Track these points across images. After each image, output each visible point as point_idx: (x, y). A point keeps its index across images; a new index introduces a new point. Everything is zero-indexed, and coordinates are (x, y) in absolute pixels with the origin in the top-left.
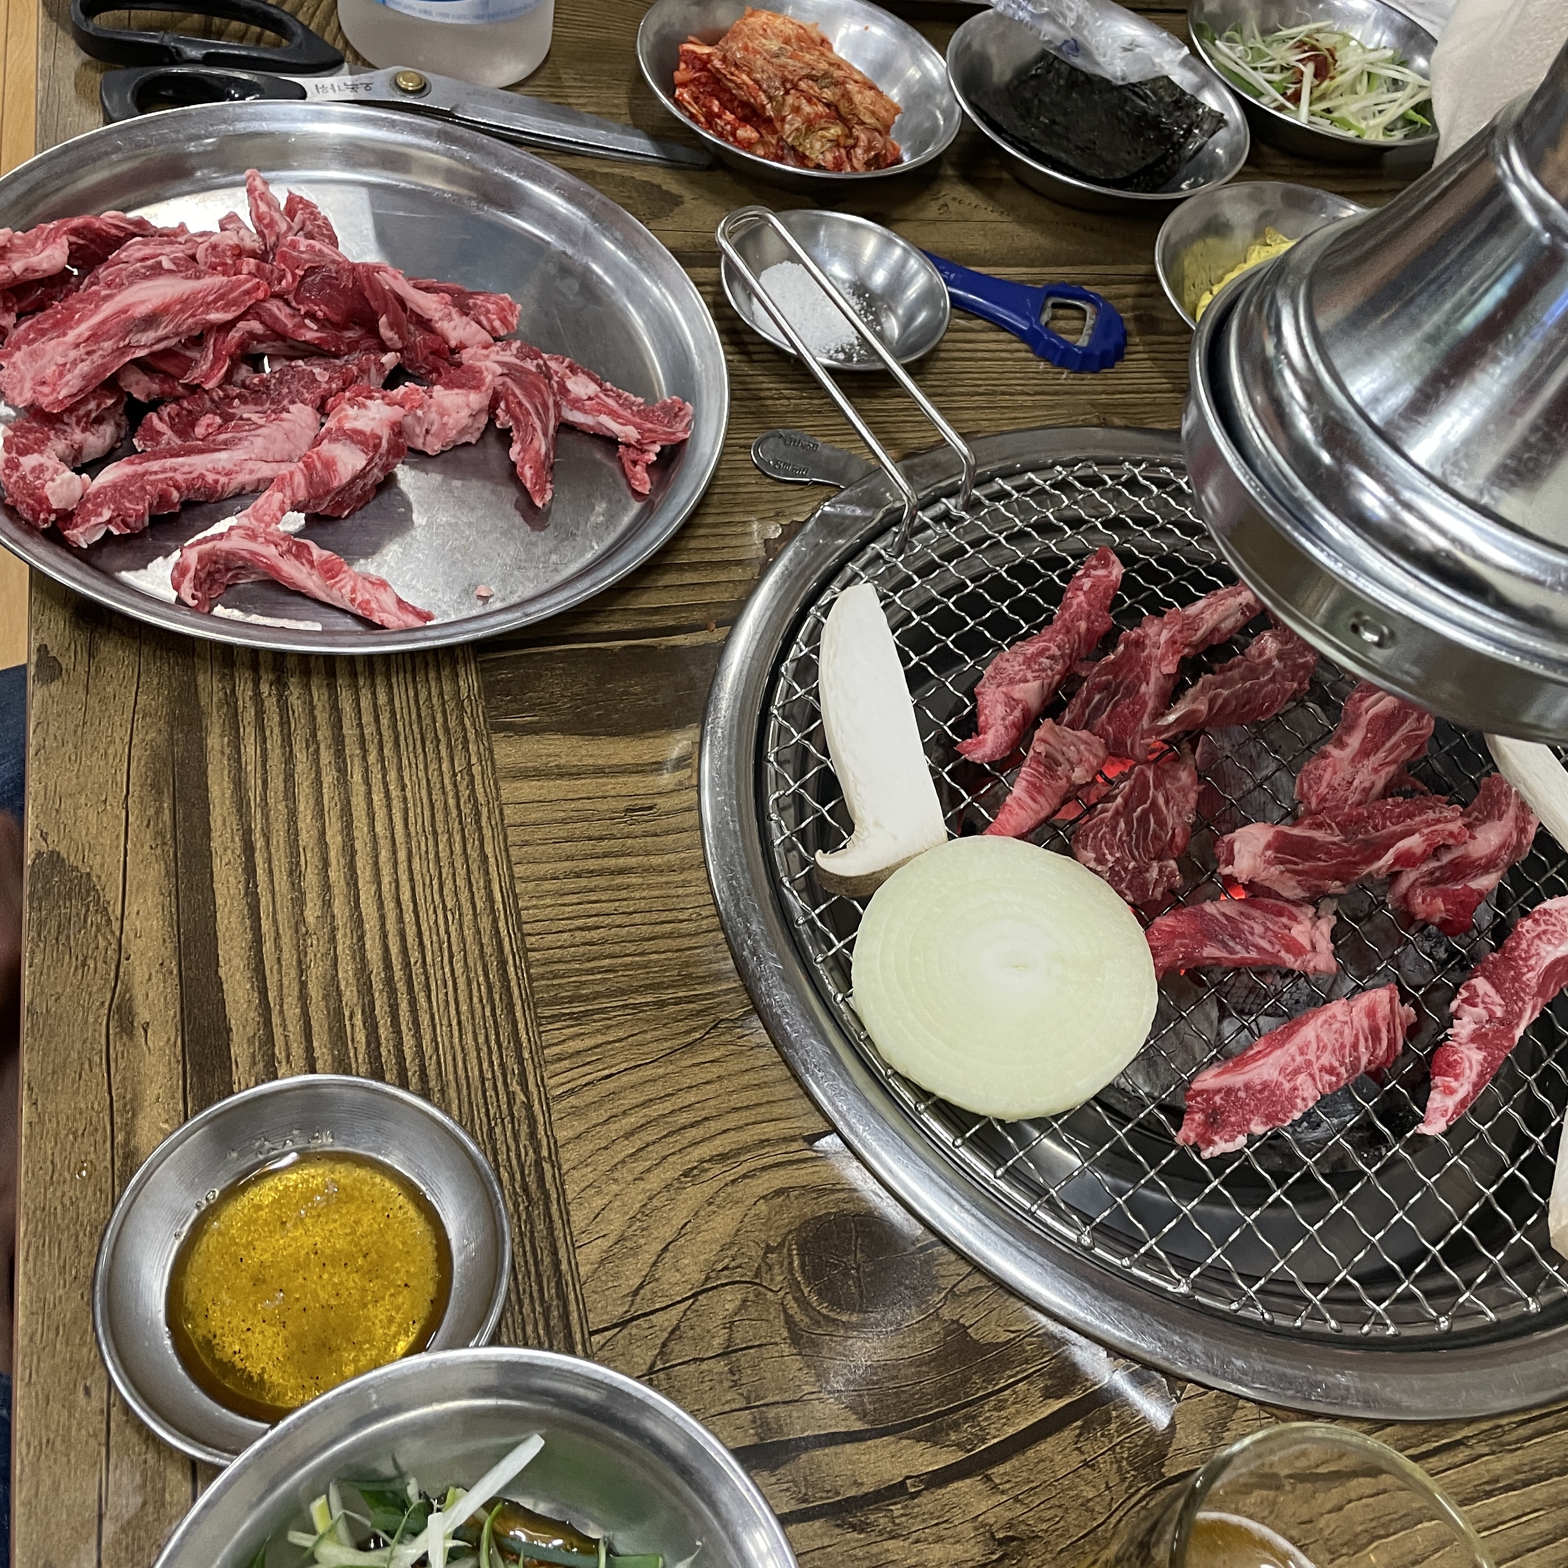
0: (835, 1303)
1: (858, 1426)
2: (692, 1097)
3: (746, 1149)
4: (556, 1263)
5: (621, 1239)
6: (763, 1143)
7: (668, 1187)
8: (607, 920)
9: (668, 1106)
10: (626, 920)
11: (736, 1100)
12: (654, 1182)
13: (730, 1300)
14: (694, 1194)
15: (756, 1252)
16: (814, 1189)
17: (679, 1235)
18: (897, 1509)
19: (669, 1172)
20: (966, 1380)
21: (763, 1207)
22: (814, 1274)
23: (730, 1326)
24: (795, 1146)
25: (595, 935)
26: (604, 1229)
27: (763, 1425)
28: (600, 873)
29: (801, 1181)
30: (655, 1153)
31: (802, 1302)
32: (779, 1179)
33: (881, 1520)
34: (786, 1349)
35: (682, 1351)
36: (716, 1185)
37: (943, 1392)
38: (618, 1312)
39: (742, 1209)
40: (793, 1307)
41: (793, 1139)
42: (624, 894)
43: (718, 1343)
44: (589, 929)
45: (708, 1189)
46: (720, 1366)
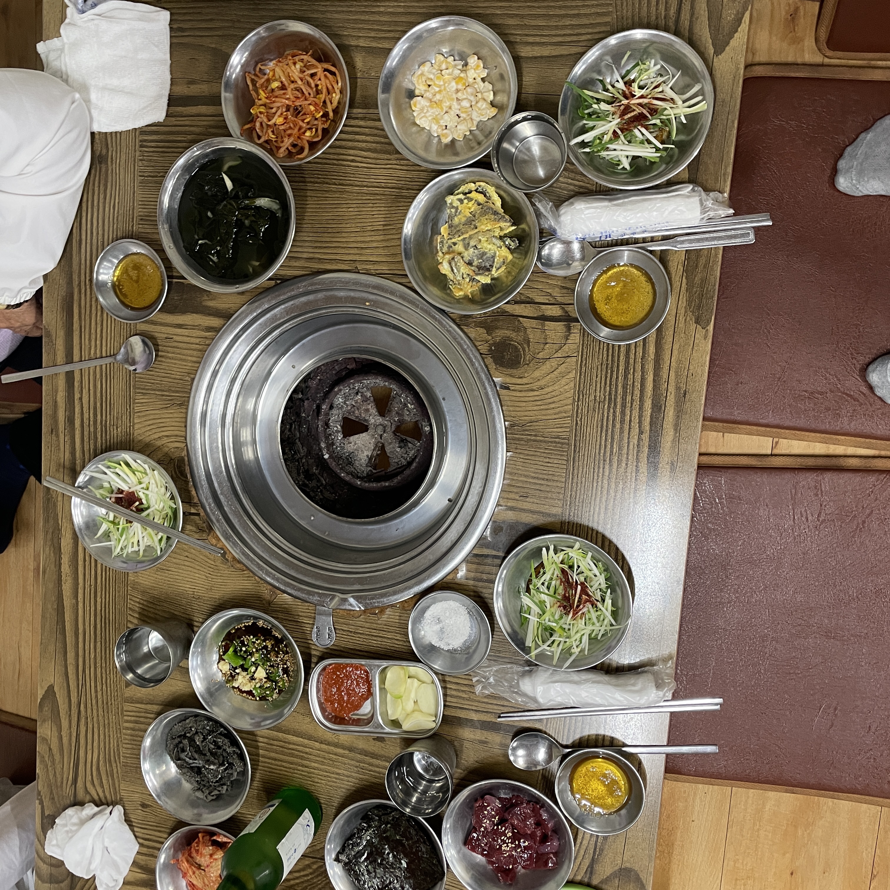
0: (516, 347)
1: (520, 319)
2: (535, 408)
3: (525, 391)
4: (580, 375)
5: (563, 377)
6: (521, 391)
7: (548, 386)
8: (543, 464)
9: (542, 407)
10: (537, 462)
11: (524, 404)
12: (550, 389)
13: (541, 355)
14: (542, 383)
15: (531, 365)
16: (511, 376)
17: (549, 374)
18: (518, 299)
19: (547, 390)
20: (492, 321)
21: (526, 375)
22: (518, 356)
23: (543, 349)
24: (513, 388)
25: (547, 460)
26: (567, 380)
27: (543, 325)
28: (541, 479)
29: (514, 379)
30: (549, 396)
31: (524, 350)
32: (519, 381)
33: (523, 297)
34: (532, 340)
35: (556, 347)
36: (536, 384)
37: (498, 320)
38: (569, 360)
39: (532, 376)
40: (527, 349)
41: (513, 390)
42: (536, 471)
43: (547, 346)
44: (548, 463)
45: (539, 383)
46: (548, 341)
